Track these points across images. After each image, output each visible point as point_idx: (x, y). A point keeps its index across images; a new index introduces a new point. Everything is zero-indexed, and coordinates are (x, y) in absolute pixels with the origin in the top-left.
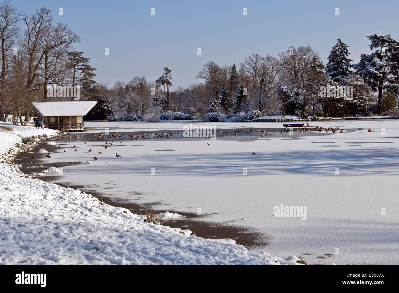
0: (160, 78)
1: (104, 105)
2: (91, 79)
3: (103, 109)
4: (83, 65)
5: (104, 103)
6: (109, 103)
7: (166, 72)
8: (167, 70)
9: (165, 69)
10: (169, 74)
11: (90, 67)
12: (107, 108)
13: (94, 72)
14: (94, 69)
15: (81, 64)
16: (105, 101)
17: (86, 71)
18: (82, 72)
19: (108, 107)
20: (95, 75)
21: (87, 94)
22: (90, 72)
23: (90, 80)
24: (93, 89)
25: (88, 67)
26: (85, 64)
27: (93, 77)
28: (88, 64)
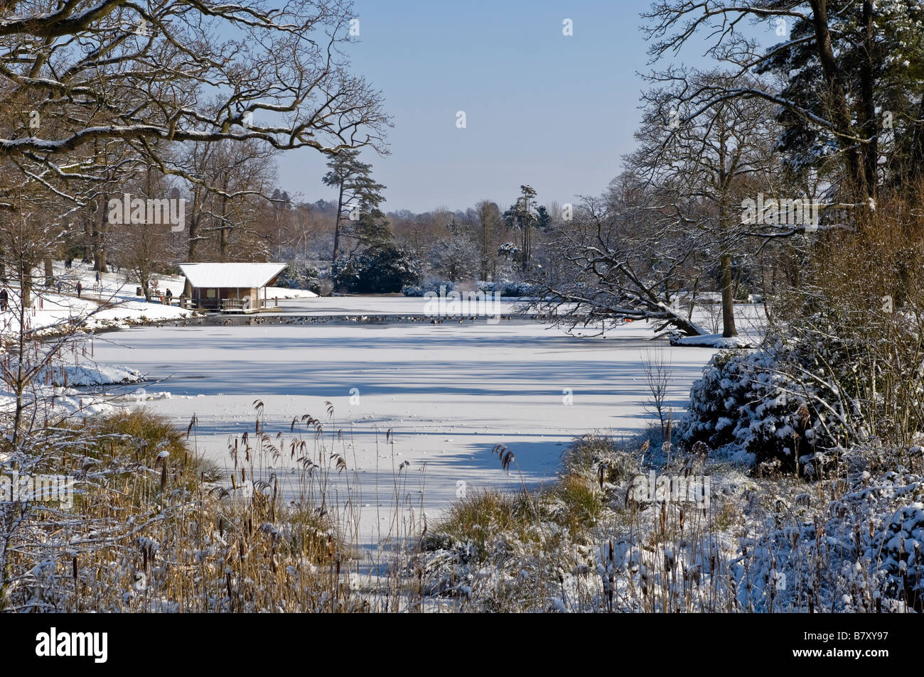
0: (512, 208)
1: (400, 263)
2: (375, 208)
3: (395, 270)
4: (360, 178)
5: (399, 257)
6: (411, 259)
7: (524, 195)
8: (526, 190)
9: (523, 187)
10: (531, 200)
11: (374, 182)
12: (404, 268)
13: (382, 193)
14: (381, 186)
15: (355, 176)
16: (402, 253)
17: (364, 190)
18: (355, 194)
19: (406, 266)
20: (383, 198)
21: (365, 239)
22: (374, 192)
23: (373, 210)
24: (378, 229)
25: (369, 183)
26: (363, 176)
27: (379, 204)
28: (370, 176)
